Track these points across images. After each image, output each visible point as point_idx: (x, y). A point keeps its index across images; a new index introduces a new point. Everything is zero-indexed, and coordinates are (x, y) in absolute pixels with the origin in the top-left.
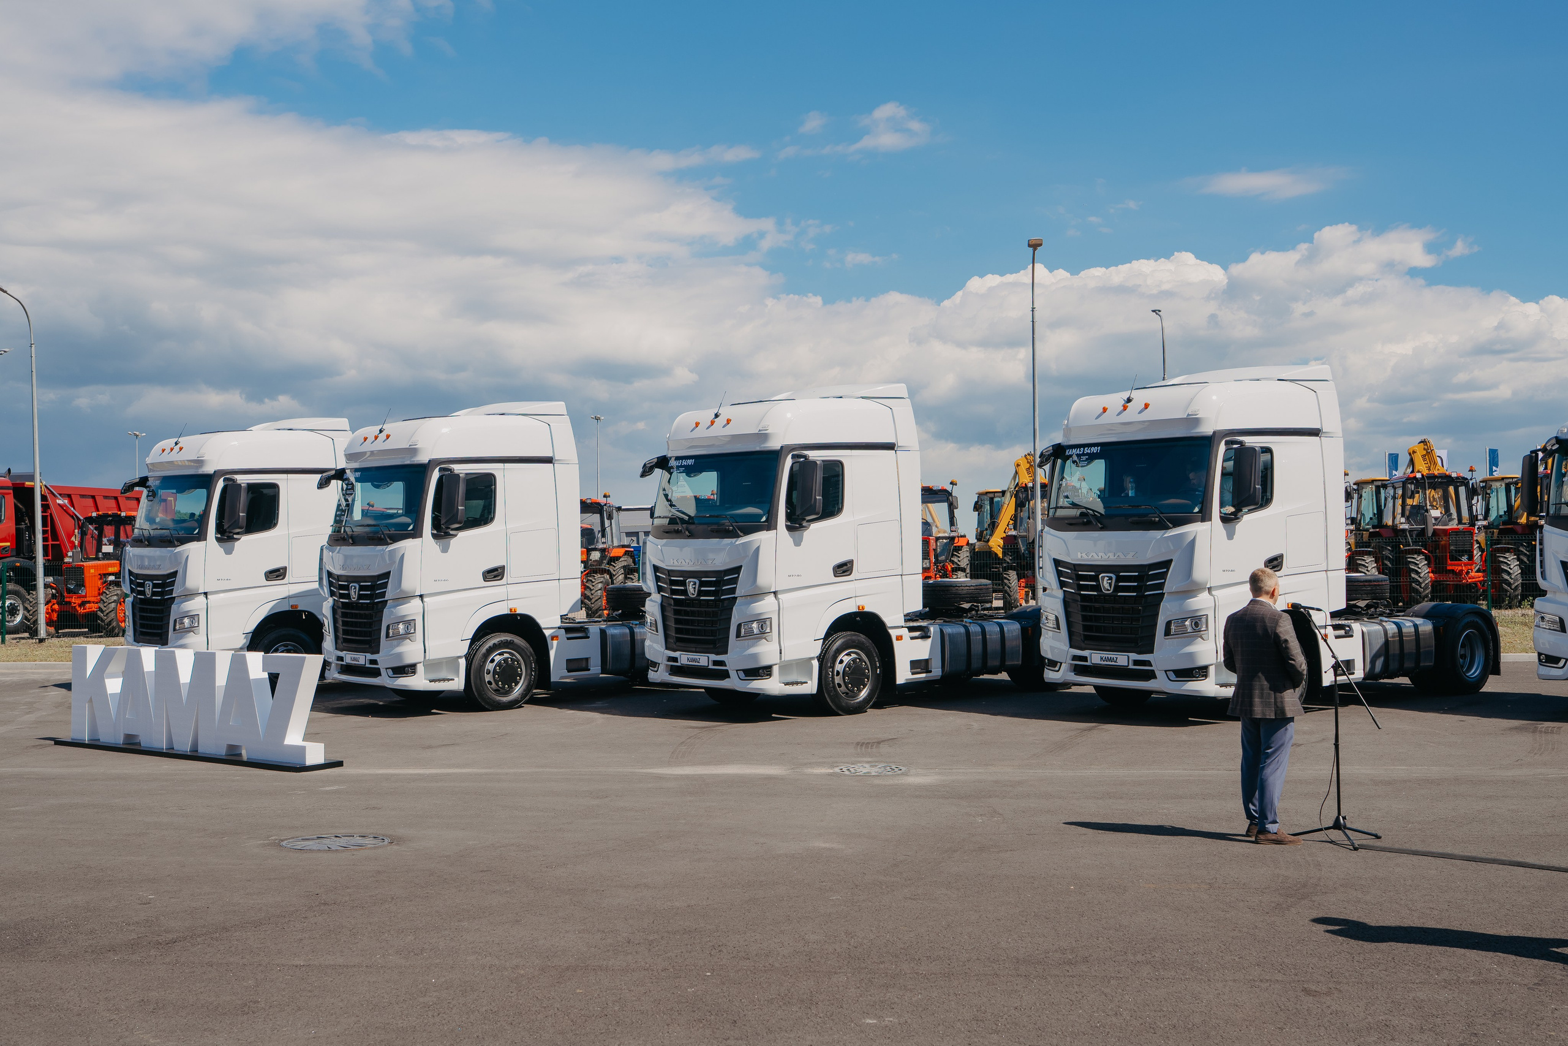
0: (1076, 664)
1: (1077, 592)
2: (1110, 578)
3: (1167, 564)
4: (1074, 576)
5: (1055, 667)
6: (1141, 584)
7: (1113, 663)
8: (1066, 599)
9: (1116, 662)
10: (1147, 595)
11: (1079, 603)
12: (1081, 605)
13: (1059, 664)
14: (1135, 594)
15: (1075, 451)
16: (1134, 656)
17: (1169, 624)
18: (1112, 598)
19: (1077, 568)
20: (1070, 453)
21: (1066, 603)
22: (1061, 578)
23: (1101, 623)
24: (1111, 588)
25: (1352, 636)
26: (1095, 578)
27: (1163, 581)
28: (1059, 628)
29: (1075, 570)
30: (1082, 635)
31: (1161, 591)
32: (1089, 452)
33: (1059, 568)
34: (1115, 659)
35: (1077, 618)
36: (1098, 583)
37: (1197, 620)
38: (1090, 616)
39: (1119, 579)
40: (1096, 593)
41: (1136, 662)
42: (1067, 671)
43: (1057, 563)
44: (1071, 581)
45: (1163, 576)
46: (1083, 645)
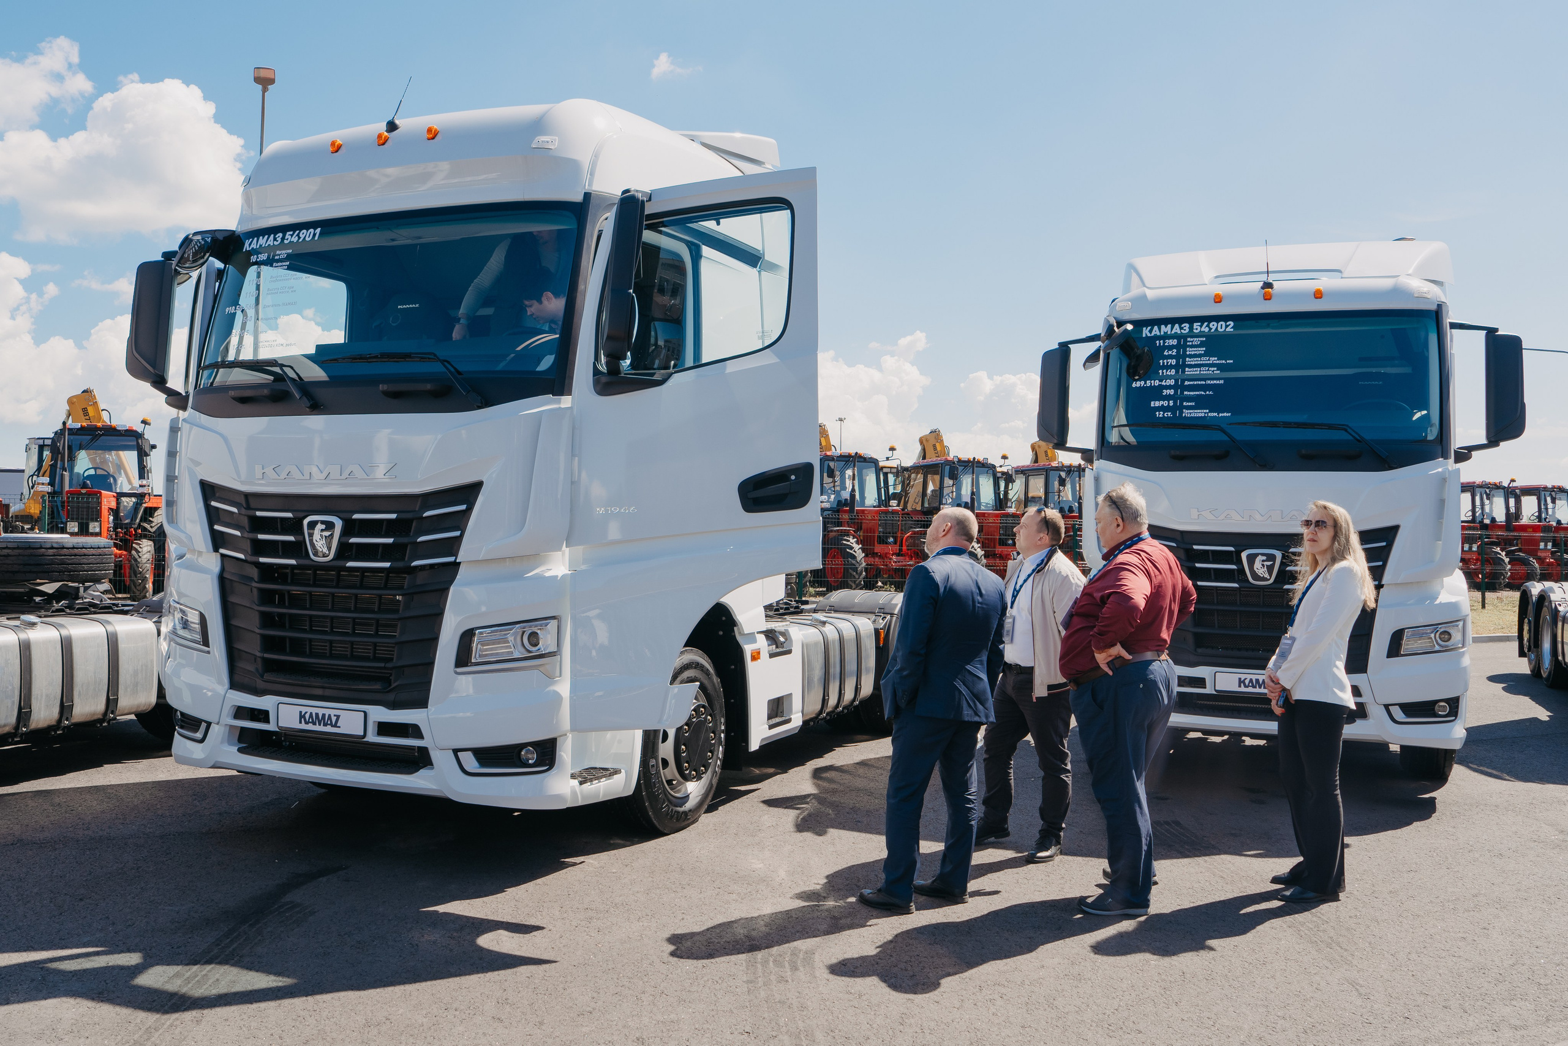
0: (243, 729)
1: (253, 559)
2: (330, 526)
3: (469, 493)
4: (245, 522)
5: (196, 730)
6: (403, 540)
7: (329, 729)
8: (226, 575)
9: (335, 726)
10: (416, 567)
11: (254, 584)
12: (260, 590)
13: (204, 725)
14: (387, 565)
15: (262, 241)
16: (380, 714)
17: (467, 638)
18: (331, 573)
19: (252, 505)
20: (254, 246)
21: (224, 583)
22: (216, 527)
23: (304, 631)
24: (329, 549)
25: (789, 652)
26: (293, 526)
27: (458, 533)
28: (206, 643)
29: (248, 508)
30: (259, 660)
31: (451, 559)
32: (295, 239)
33: (213, 503)
34: (334, 719)
35: (250, 621)
36: (300, 538)
37: (535, 629)
38: (281, 615)
39: (351, 528)
40: (293, 562)
41: (384, 728)
42: (222, 742)
43: (209, 490)
44: (238, 533)
45: (460, 521)
46: (260, 684)
